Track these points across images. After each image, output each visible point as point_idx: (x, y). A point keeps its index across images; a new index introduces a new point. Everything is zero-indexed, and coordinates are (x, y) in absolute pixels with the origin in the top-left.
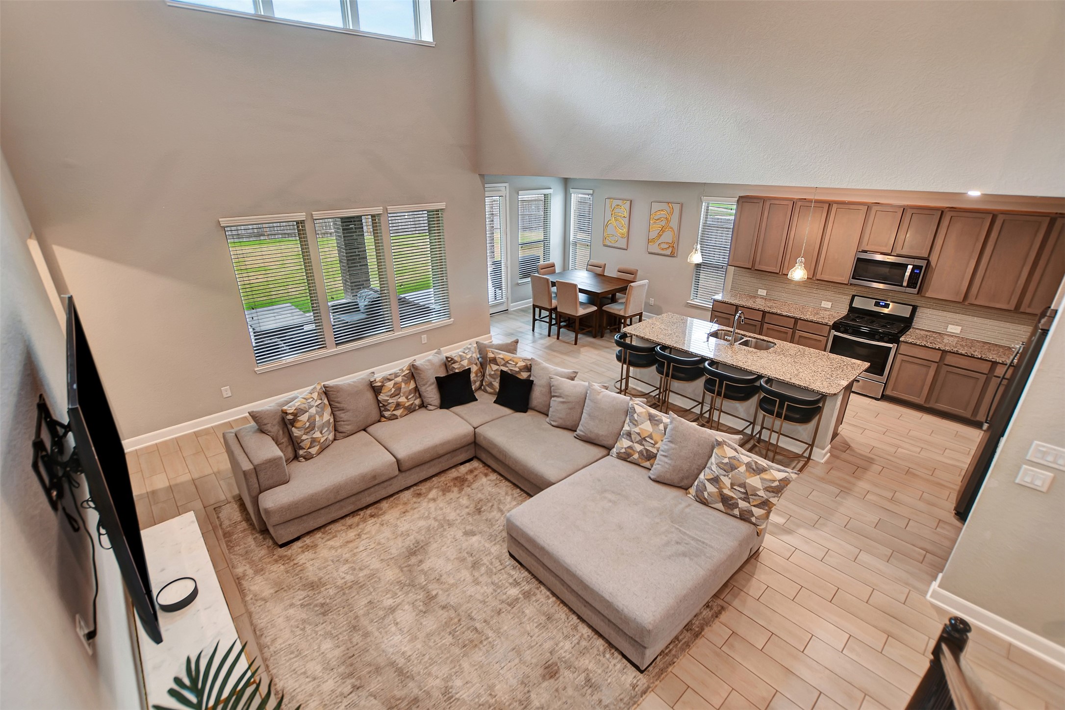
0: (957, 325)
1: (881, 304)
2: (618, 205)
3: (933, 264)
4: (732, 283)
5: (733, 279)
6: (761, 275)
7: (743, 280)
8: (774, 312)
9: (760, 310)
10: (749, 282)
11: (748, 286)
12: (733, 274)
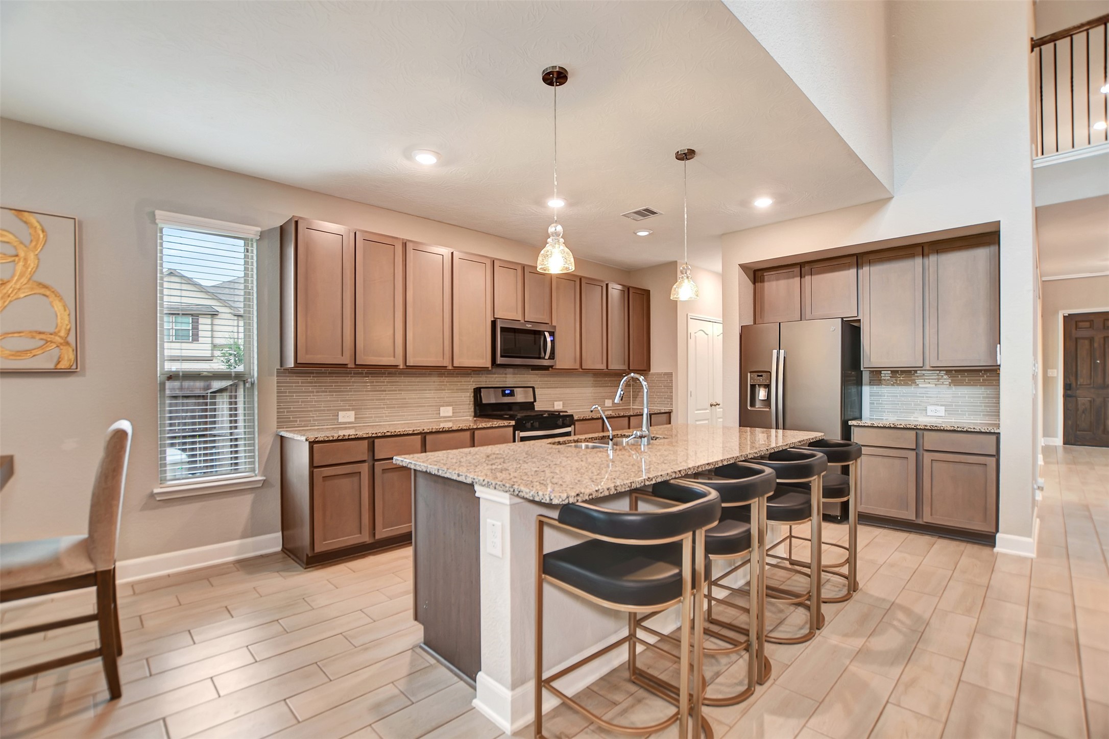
1: (506, 392)
4: (278, 412)
5: (278, 402)
6: (337, 382)
7: (302, 402)
8: (440, 429)
9: (415, 432)
10: (315, 402)
11: (315, 411)
12: (278, 392)
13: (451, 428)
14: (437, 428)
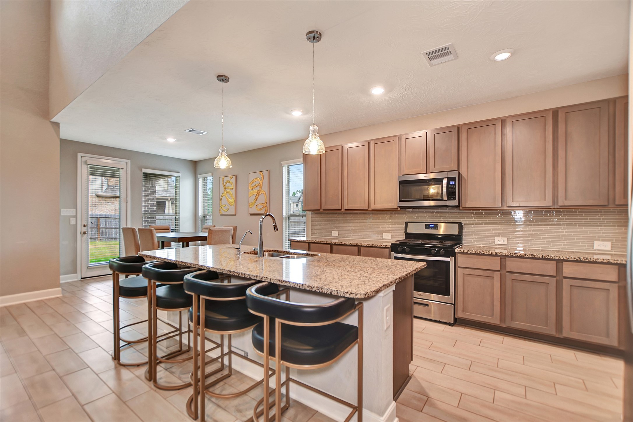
0: (502, 237)
1: (431, 226)
2: (228, 181)
3: (464, 174)
4: (312, 229)
5: (312, 225)
6: (332, 218)
7: (319, 226)
8: (340, 243)
9: (327, 243)
10: (324, 226)
11: (323, 230)
12: (312, 222)
13: (346, 243)
14: (338, 242)
